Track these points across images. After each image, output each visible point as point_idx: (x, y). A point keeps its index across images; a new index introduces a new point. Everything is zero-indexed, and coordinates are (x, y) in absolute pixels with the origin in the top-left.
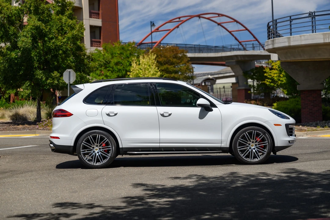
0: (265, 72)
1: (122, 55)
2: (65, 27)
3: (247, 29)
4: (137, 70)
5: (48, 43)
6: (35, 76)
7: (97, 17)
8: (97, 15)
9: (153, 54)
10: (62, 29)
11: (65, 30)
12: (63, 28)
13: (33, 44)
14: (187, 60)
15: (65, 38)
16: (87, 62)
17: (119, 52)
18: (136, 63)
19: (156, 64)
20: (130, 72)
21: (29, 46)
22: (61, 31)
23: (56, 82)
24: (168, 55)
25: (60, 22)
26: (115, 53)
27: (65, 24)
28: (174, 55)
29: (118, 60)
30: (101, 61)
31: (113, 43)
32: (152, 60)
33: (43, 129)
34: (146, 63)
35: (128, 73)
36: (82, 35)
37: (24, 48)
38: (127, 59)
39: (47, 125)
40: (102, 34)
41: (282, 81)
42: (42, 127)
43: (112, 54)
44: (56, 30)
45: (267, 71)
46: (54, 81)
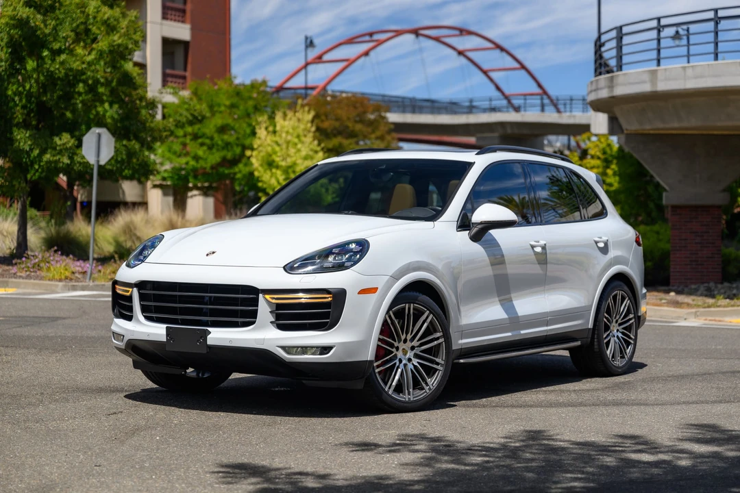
1: (234, 110)
2: (94, 26)
3: (523, 67)
4: (269, 145)
5: (50, 62)
6: (12, 145)
7: (180, 18)
8: (181, 15)
9: (306, 109)
10: (87, 31)
11: (94, 34)
12: (90, 27)
13: (11, 65)
14: (386, 129)
15: (94, 53)
16: (148, 116)
17: (228, 103)
18: (266, 128)
19: (315, 132)
20: (252, 149)
22: (84, 35)
23: (66, 160)
24: (342, 113)
25: (82, 12)
26: (219, 105)
27: (95, 18)
28: (358, 115)
29: (225, 122)
30: (181, 115)
31: (216, 80)
32: (305, 123)
33: (28, 277)
34: (291, 131)
35: (248, 153)
36: (136, 46)
38: (247, 120)
39: (39, 266)
40: (190, 60)
42: (26, 271)
43: (211, 107)
44: (72, 31)
46: (59, 159)
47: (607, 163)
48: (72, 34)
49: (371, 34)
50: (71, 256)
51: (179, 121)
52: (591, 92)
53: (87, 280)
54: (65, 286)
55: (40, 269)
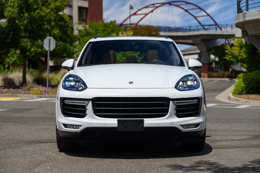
0: (226, 49)
1: (104, 32)
3: (208, 15)
6: (19, 44)
9: (131, 31)
13: (19, 14)
17: (102, 29)
21: (15, 15)
23: (40, 50)
24: (143, 32)
26: (99, 30)
28: (149, 33)
31: (97, 21)
33: (25, 93)
37: (10, 17)
38: (109, 35)
40: (88, 14)
41: (242, 56)
42: (24, 91)
43: (96, 31)
45: (228, 48)
46: (37, 50)
47: (241, 48)
49: (154, 5)
50: (41, 85)
51: (81, 35)
52: (236, 19)
53: (46, 94)
54: (37, 96)
55: (29, 90)
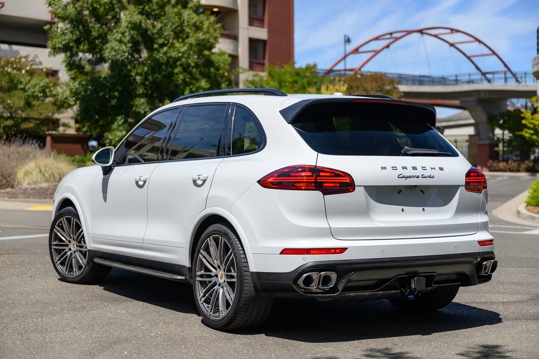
0: (524, 118)
1: (296, 85)
3: (494, 53)
7: (261, 25)
8: (261, 22)
14: (398, 96)
17: (291, 80)
24: (368, 86)
25: (180, 18)
26: (285, 82)
28: (379, 87)
31: (283, 65)
43: (280, 83)
45: (527, 117)
48: (172, 33)
49: (391, 34)
